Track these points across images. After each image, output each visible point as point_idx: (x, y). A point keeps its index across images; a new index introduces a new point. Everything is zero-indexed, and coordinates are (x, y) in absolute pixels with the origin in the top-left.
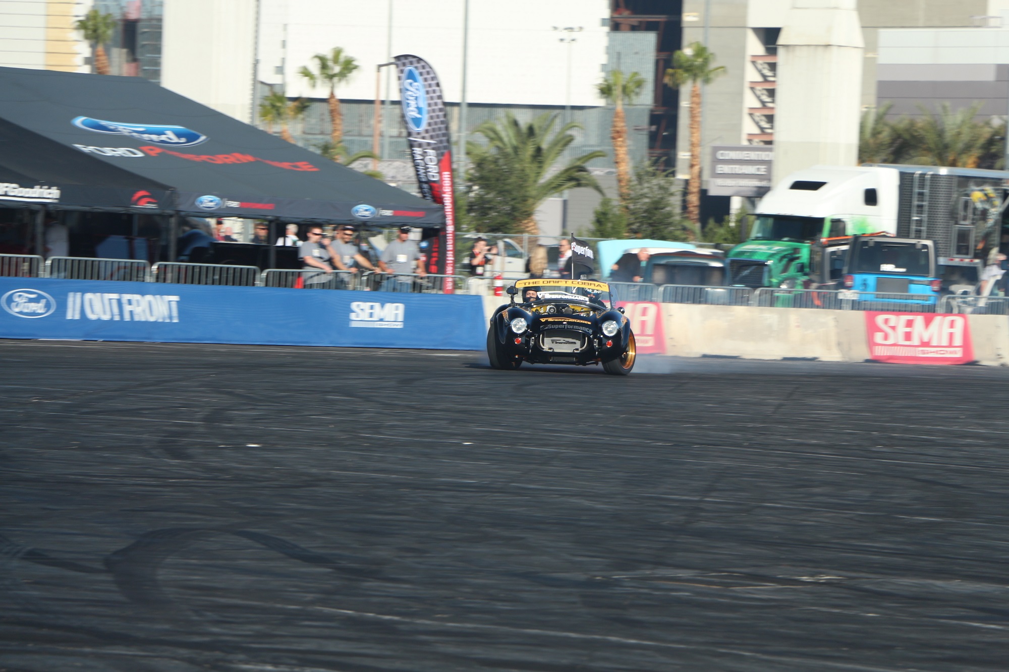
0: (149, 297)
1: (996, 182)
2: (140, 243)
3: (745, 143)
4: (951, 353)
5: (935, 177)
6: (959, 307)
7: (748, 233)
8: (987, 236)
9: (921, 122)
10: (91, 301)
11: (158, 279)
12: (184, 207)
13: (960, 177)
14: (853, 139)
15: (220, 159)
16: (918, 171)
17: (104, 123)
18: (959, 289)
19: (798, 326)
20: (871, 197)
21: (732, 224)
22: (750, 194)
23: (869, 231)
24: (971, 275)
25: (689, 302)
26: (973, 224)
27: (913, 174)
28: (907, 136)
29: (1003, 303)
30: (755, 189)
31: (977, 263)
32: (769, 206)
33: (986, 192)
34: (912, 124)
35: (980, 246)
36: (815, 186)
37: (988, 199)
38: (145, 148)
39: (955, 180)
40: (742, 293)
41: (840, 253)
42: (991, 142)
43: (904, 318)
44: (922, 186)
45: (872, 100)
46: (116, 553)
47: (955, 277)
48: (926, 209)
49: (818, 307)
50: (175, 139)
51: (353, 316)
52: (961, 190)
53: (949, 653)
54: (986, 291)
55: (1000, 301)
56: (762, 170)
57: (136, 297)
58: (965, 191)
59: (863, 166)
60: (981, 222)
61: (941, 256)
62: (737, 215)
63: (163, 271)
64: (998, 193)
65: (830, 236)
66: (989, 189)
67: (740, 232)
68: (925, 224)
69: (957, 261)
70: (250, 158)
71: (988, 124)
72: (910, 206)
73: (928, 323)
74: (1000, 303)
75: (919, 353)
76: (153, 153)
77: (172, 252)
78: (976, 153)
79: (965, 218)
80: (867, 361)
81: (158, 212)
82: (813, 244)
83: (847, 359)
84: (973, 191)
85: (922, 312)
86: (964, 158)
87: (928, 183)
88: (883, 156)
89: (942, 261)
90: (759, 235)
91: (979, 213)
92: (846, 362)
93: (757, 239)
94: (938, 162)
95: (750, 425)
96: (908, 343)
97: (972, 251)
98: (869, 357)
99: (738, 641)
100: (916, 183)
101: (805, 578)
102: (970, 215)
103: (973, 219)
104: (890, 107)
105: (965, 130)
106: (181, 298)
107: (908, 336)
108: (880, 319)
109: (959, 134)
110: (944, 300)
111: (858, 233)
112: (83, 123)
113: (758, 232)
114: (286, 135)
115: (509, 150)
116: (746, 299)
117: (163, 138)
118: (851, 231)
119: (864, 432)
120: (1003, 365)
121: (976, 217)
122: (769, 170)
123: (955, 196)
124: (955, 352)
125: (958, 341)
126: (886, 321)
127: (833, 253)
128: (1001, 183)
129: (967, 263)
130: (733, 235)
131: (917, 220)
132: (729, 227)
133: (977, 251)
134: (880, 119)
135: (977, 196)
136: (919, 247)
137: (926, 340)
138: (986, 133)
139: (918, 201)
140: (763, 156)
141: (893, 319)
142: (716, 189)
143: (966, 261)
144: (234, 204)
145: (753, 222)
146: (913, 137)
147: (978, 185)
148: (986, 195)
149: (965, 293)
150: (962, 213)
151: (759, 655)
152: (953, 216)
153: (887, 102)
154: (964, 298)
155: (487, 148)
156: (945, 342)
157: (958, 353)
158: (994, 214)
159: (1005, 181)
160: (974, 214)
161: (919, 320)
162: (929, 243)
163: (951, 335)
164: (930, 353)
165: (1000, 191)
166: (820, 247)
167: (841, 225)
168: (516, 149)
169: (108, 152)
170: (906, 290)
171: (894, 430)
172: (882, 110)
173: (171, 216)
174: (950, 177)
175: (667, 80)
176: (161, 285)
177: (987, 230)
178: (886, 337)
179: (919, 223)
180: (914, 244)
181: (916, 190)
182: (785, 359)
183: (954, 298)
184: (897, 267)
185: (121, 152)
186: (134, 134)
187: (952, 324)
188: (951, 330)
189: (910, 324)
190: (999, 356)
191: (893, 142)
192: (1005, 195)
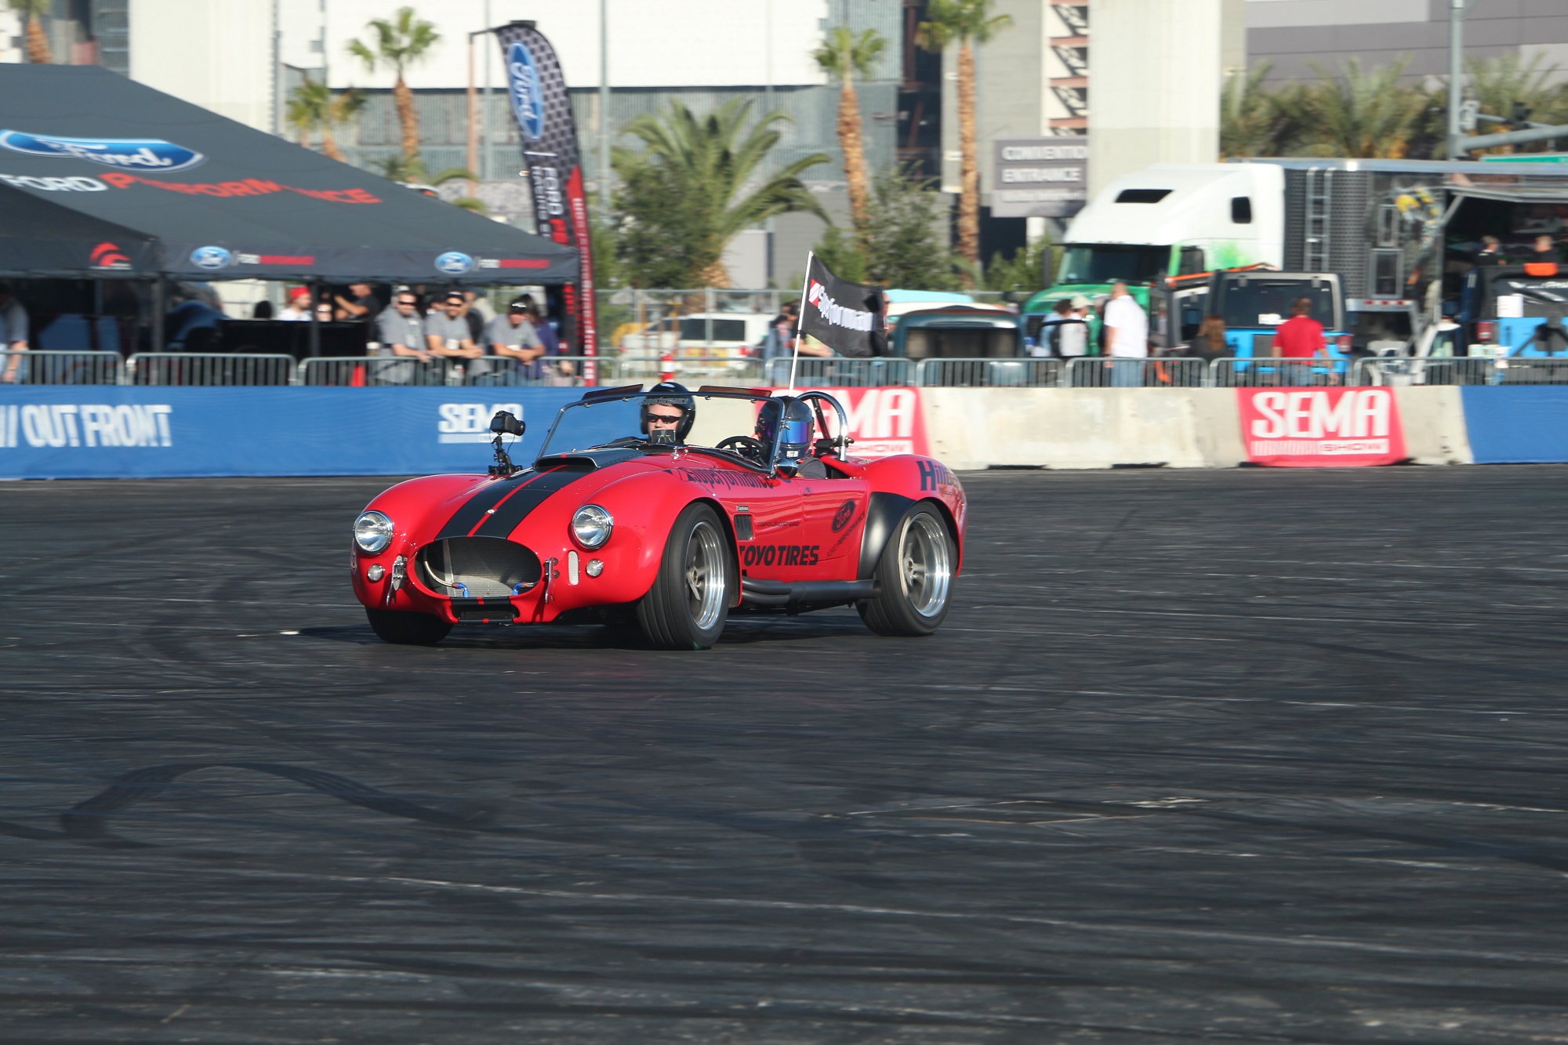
0: (124, 409)
1: (1434, 179)
2: (107, 325)
3: (1047, 133)
4: (1370, 447)
5: (1340, 175)
6: (1383, 375)
7: (1054, 271)
8: (1423, 263)
9: (1316, 88)
10: (33, 418)
11: (136, 380)
12: (172, 266)
13: (1376, 173)
14: (1208, 121)
15: (226, 190)
16: (1312, 166)
17: (41, 138)
18: (1381, 347)
19: (1134, 416)
20: (1242, 210)
21: (1030, 262)
22: (1055, 212)
23: (1241, 262)
24: (1400, 326)
25: (965, 384)
26: (1400, 245)
27: (1306, 171)
28: (1296, 113)
29: (1450, 367)
30: (1062, 205)
31: (1408, 307)
32: (1085, 230)
33: (1419, 195)
34: (1303, 93)
35: (1413, 279)
36: (1153, 196)
37: (1423, 206)
38: (107, 177)
39: (1370, 179)
40: (1047, 367)
41: (1195, 300)
42: (1425, 117)
43: (1297, 396)
44: (1320, 189)
45: (1239, 58)
46: (79, 806)
47: (1376, 330)
48: (1327, 225)
49: (1164, 384)
50: (154, 161)
51: (443, 426)
52: (1380, 193)
53: (1364, 908)
54: (1423, 349)
55: (1447, 364)
56: (1074, 174)
57: (103, 409)
58: (1387, 194)
59: (1228, 162)
60: (1413, 242)
61: (1353, 297)
62: (1036, 247)
63: (144, 366)
64: (1438, 196)
65: (1180, 273)
66: (1423, 191)
67: (1041, 272)
68: (1326, 249)
69: (1377, 304)
70: (273, 187)
71: (1419, 89)
72: (1303, 222)
73: (1333, 402)
74: (1445, 366)
75: (1322, 449)
76: (120, 184)
77: (157, 337)
78: (1403, 134)
79: (1387, 238)
80: (1243, 465)
81: (133, 274)
82: (1153, 287)
83: (1211, 464)
84: (1398, 194)
85: (1326, 385)
86: (1386, 144)
87: (1328, 185)
88: (1260, 144)
89: (1352, 305)
90: (1073, 276)
91: (1408, 228)
92: (1211, 468)
93: (1069, 282)
94: (1344, 150)
95: (1062, 571)
96: (1304, 434)
97: (1400, 289)
98: (1245, 458)
99: (1042, 904)
100: (1310, 187)
101: (1145, 804)
102: (1395, 232)
103: (1400, 238)
104: (1268, 70)
105: (1386, 98)
106: (174, 408)
107: (1304, 424)
108: (1260, 399)
109: (1375, 106)
110: (1358, 365)
111: (1222, 267)
112: (9, 140)
113: (1070, 272)
114: (331, 148)
115: (680, 159)
116: (1053, 376)
117: (136, 159)
118: (1212, 264)
119: (1237, 575)
120: (1451, 463)
121: (1404, 235)
122: (1084, 174)
123: (1371, 203)
124: (1378, 447)
125: (1381, 428)
126: (1270, 402)
127: (1185, 300)
128: (1442, 180)
129: (1394, 307)
130: (1031, 277)
131: (1313, 243)
132: (1024, 265)
133: (1408, 288)
134: (1252, 87)
135: (1405, 202)
136: (1316, 284)
137: (1331, 429)
138: (1418, 102)
139: (1315, 213)
140: (1075, 152)
141: (1279, 397)
142: (1004, 206)
143: (1392, 304)
144: (252, 259)
145: (1061, 256)
146: (1305, 113)
147: (1405, 184)
148: (1419, 200)
149: (1391, 353)
150: (1382, 229)
151: (1074, 925)
152: (1369, 234)
153: (1263, 61)
154: (1389, 361)
155: (644, 156)
156: (1361, 431)
157: (1382, 448)
158: (1431, 229)
159: (1448, 177)
160: (1402, 230)
161: (1320, 398)
162: (1332, 278)
163: (1371, 420)
164: (1339, 448)
165: (1440, 193)
166: (1164, 291)
167: (1197, 256)
168: (689, 156)
169: (51, 184)
171: (1282, 570)
172: (1255, 74)
173: (153, 281)
174: (1362, 174)
175: (920, 40)
176: (142, 389)
177: (1423, 253)
178: (1270, 427)
179: (1318, 247)
180: (1309, 282)
181: (1311, 197)
182: (1117, 467)
183: (1371, 362)
185: (71, 183)
186: (91, 155)
187: (1371, 403)
188: (1371, 412)
189: (1306, 405)
190: (1446, 450)
191: (1275, 121)
192: (1449, 197)
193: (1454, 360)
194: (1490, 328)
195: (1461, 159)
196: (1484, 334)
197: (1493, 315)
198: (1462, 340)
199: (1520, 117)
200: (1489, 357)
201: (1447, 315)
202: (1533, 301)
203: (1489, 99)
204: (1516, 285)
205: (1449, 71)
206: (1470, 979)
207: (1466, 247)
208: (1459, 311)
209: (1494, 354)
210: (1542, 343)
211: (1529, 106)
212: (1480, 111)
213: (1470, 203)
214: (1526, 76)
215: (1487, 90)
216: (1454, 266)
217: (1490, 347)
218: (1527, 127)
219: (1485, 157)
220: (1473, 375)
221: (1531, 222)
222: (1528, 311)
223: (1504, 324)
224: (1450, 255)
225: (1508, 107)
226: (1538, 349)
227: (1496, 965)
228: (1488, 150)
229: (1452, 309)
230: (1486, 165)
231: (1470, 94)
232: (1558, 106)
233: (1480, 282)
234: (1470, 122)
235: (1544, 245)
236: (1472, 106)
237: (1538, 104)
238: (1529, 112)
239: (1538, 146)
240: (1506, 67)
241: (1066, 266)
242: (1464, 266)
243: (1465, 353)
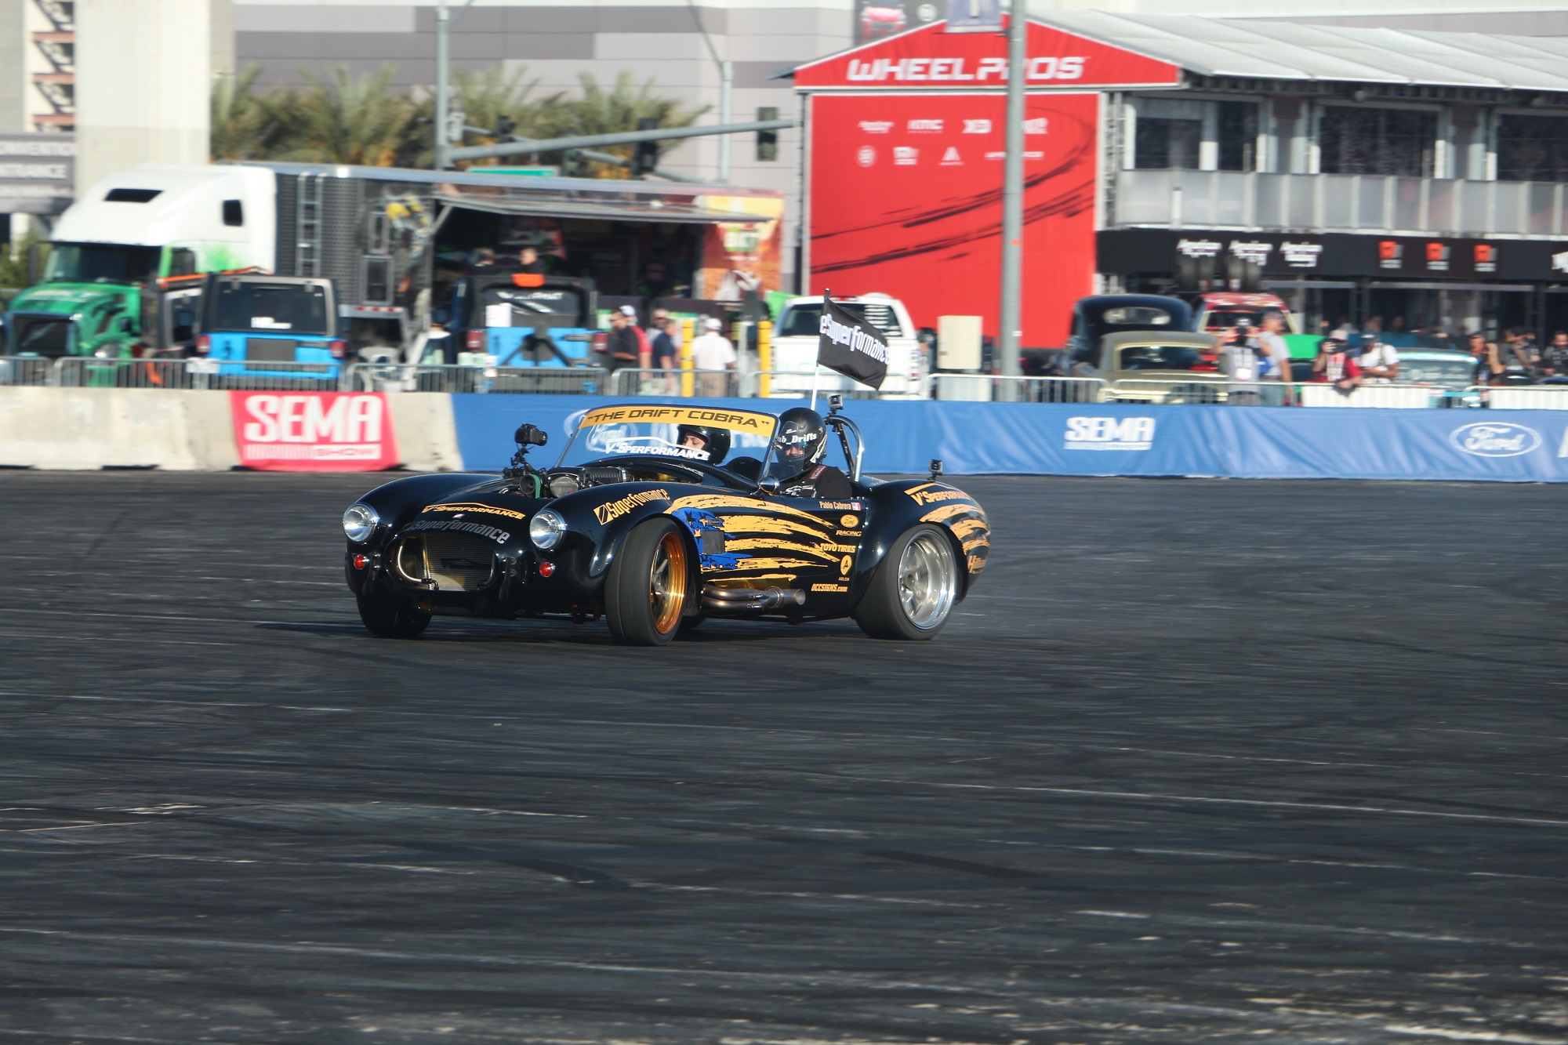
1: (423, 188)
3: (30, 128)
4: (363, 452)
5: (331, 181)
6: (374, 381)
7: (41, 271)
8: (413, 271)
9: (305, 95)
13: (367, 180)
14: (197, 123)
16: (304, 172)
18: (373, 353)
19: (125, 417)
20: (233, 213)
21: (15, 258)
22: (41, 209)
23: (233, 265)
24: (390, 332)
26: (391, 253)
27: (296, 177)
28: (285, 117)
29: (440, 374)
30: (49, 202)
31: (398, 314)
32: (72, 228)
33: (409, 204)
34: (292, 98)
35: (403, 287)
36: (144, 196)
37: (412, 215)
39: (361, 186)
40: (34, 366)
41: (187, 301)
42: (412, 125)
43: (291, 400)
44: (311, 195)
45: (228, 61)
47: (367, 336)
48: (318, 230)
49: (155, 385)
52: (371, 200)
54: (414, 356)
55: (437, 371)
56: (60, 171)
58: (377, 202)
59: (219, 164)
60: (402, 251)
61: (344, 303)
62: (21, 243)
64: (427, 205)
65: (172, 274)
66: (413, 200)
67: (28, 270)
68: (318, 254)
69: (369, 310)
71: (407, 98)
72: (295, 227)
73: (327, 406)
74: (435, 374)
75: (317, 453)
78: (391, 143)
79: (378, 245)
80: (236, 468)
82: (144, 288)
83: (203, 467)
84: (388, 202)
85: (318, 390)
86: (372, 151)
87: (319, 190)
88: (249, 148)
89: (346, 311)
90: (59, 274)
91: (398, 236)
92: (203, 471)
93: (56, 280)
94: (333, 156)
95: (51, 574)
96: (297, 439)
97: (390, 297)
98: (237, 462)
100: (302, 191)
102: (386, 239)
103: (391, 246)
104: (256, 74)
105: (374, 108)
107: (297, 429)
108: (253, 402)
109: (364, 113)
110: (351, 370)
111: (215, 269)
113: (57, 269)
116: (40, 375)
118: (203, 266)
119: (233, 579)
120: (442, 469)
121: (394, 242)
122: (71, 172)
123: (362, 210)
124: (369, 452)
125: (374, 434)
126: (263, 406)
127: (177, 301)
128: (431, 189)
129: (384, 313)
130: (16, 274)
131: (305, 249)
132: (9, 262)
133: (399, 296)
134: (242, 90)
135: (395, 209)
136: (309, 289)
137: (324, 433)
138: (405, 112)
139: (306, 218)
140: (60, 149)
141: (272, 401)
143: (383, 310)
145: (48, 253)
146: (295, 118)
147: (396, 192)
148: (409, 208)
149: (383, 360)
150: (373, 237)
152: (360, 241)
153: (251, 65)
154: (381, 367)
156: (354, 436)
157: (374, 453)
158: (421, 238)
159: (436, 186)
160: (392, 237)
161: (313, 402)
162: (324, 283)
163: (363, 426)
164: (331, 453)
165: (429, 203)
166: (155, 291)
167: (188, 258)
170: (292, 356)
171: (277, 574)
172: (244, 78)
174: (352, 181)
177: (412, 262)
178: (263, 431)
179: (309, 252)
180: (301, 287)
181: (302, 201)
182: (107, 468)
183: (365, 368)
184: (278, 320)
187: (364, 409)
188: (363, 418)
189: (299, 409)
190: (437, 456)
191: (264, 126)
192: (438, 207)
193: (444, 368)
194: (479, 337)
195: (448, 169)
196: (474, 343)
197: (482, 324)
198: (452, 347)
199: (504, 130)
200: (478, 365)
201: (438, 322)
202: (521, 312)
203: (474, 110)
204: (504, 295)
205: (435, 80)
206: (465, 983)
207: (454, 256)
208: (448, 320)
209: (482, 362)
210: (529, 353)
211: (513, 119)
212: (466, 123)
213: (457, 213)
214: (509, 89)
215: (472, 102)
216: (443, 274)
217: (479, 355)
218: (511, 140)
219: (472, 169)
220: (462, 382)
221: (517, 234)
222: (516, 321)
223: (493, 333)
224: (439, 264)
225: (493, 119)
226: (525, 359)
227: (490, 969)
228: (475, 161)
229: (442, 316)
230: (473, 176)
231: (456, 105)
232: (540, 121)
233: (470, 290)
234: (456, 133)
235: (529, 257)
236: (458, 118)
237: (522, 117)
238: (513, 126)
239: (522, 159)
240: (491, 81)
241: (53, 265)
242: (453, 275)
243: (455, 360)
